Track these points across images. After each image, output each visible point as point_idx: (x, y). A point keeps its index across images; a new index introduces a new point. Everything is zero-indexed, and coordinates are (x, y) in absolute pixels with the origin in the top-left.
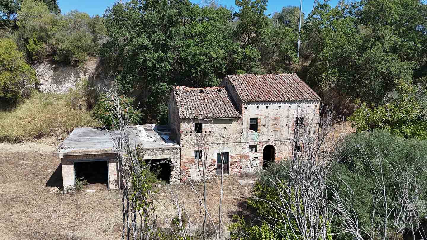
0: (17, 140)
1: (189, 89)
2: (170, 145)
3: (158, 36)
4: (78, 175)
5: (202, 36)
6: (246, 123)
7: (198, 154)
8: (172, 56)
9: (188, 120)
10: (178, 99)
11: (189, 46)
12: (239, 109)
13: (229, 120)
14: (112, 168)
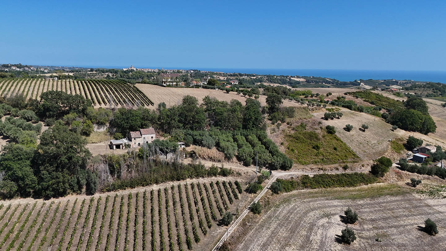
0: (96, 143)
1: (133, 132)
2: (130, 142)
3: (126, 121)
4: (116, 147)
5: (136, 120)
6: (143, 138)
7: (135, 143)
8: (129, 124)
9: (133, 138)
10: (131, 134)
11: (132, 122)
12: (141, 136)
13: (140, 138)
14: (121, 146)
